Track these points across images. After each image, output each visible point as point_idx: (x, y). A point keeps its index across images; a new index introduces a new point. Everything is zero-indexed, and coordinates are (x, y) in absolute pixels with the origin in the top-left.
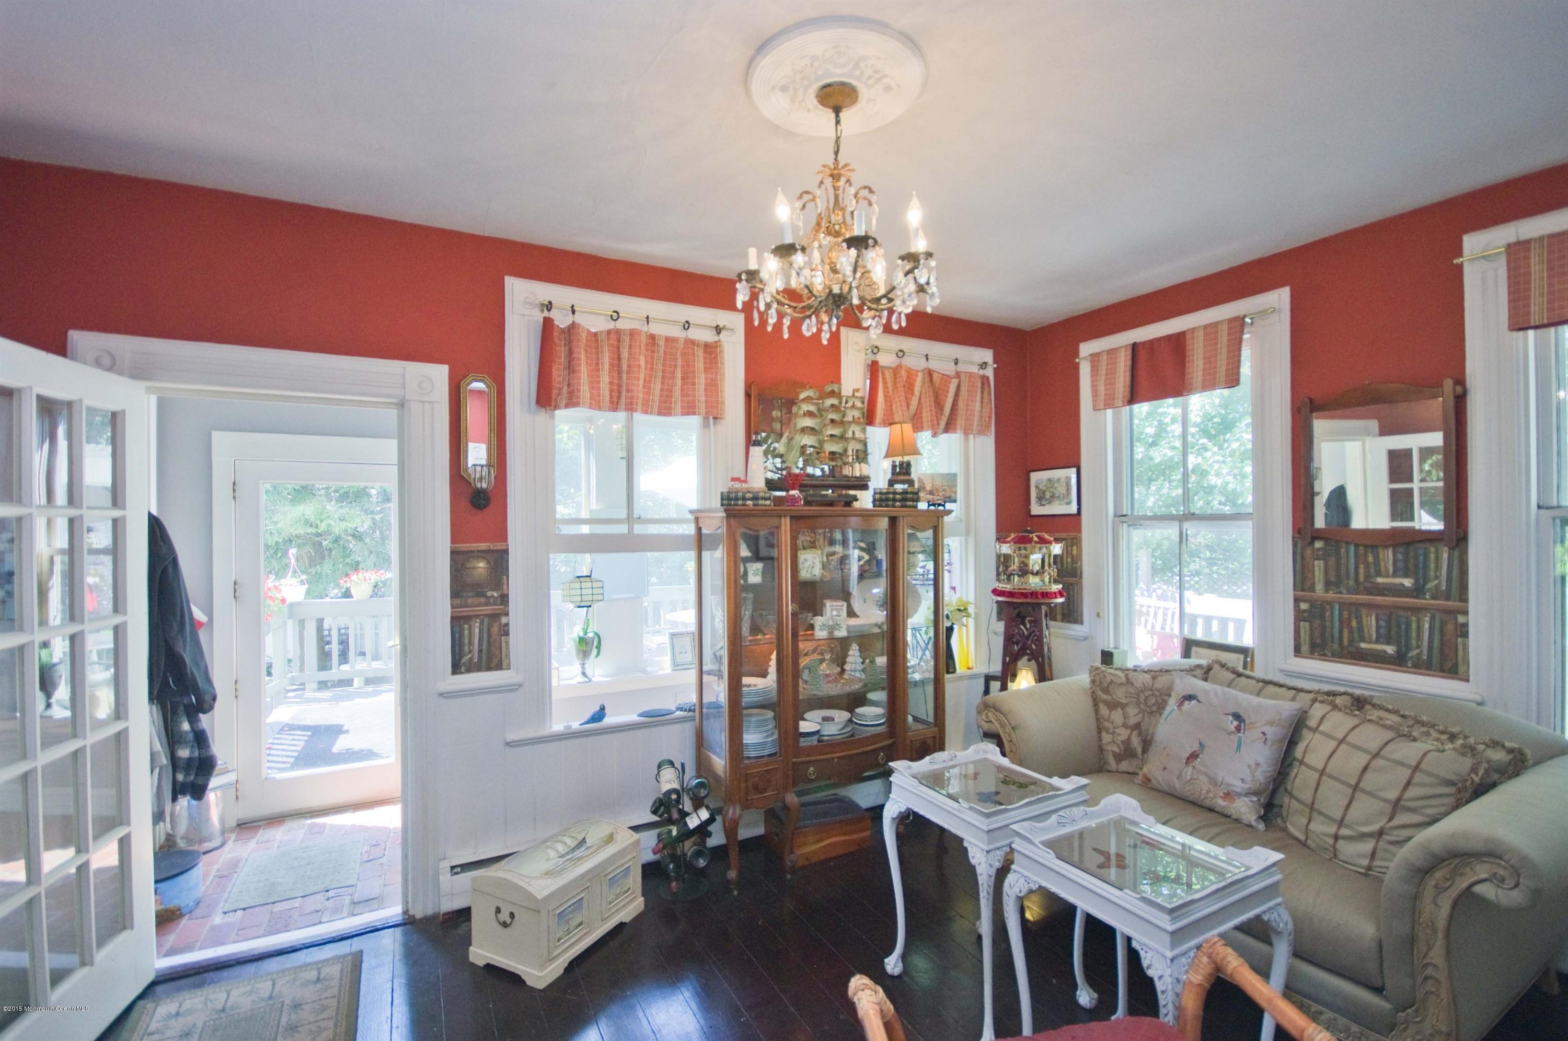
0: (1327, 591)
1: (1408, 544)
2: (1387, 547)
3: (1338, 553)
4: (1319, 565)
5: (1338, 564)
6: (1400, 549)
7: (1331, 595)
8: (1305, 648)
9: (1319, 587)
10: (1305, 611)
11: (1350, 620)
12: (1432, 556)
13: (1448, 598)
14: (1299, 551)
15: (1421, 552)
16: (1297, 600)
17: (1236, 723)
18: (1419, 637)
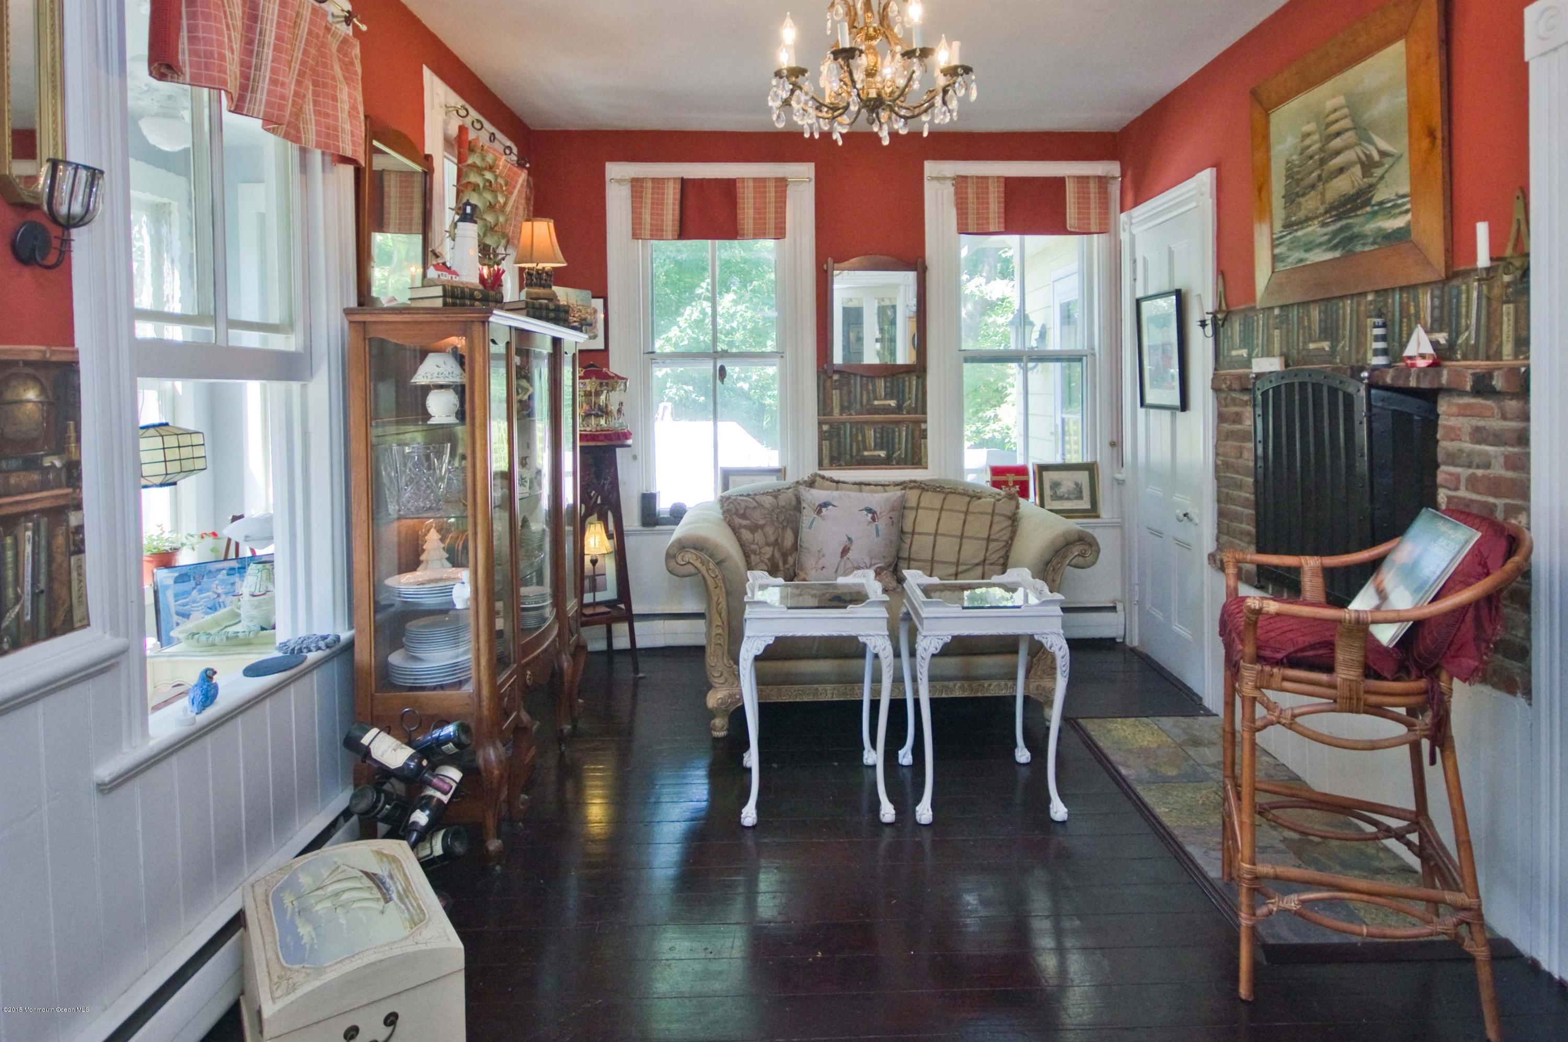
0: (841, 414)
1: (893, 375)
2: (879, 377)
3: (849, 383)
4: (836, 394)
5: (849, 392)
6: (889, 379)
7: (845, 417)
8: (826, 461)
9: (836, 411)
10: (825, 432)
11: (857, 435)
12: (907, 383)
13: (916, 413)
14: (821, 383)
15: (901, 380)
16: (820, 423)
17: (870, 515)
18: (900, 442)
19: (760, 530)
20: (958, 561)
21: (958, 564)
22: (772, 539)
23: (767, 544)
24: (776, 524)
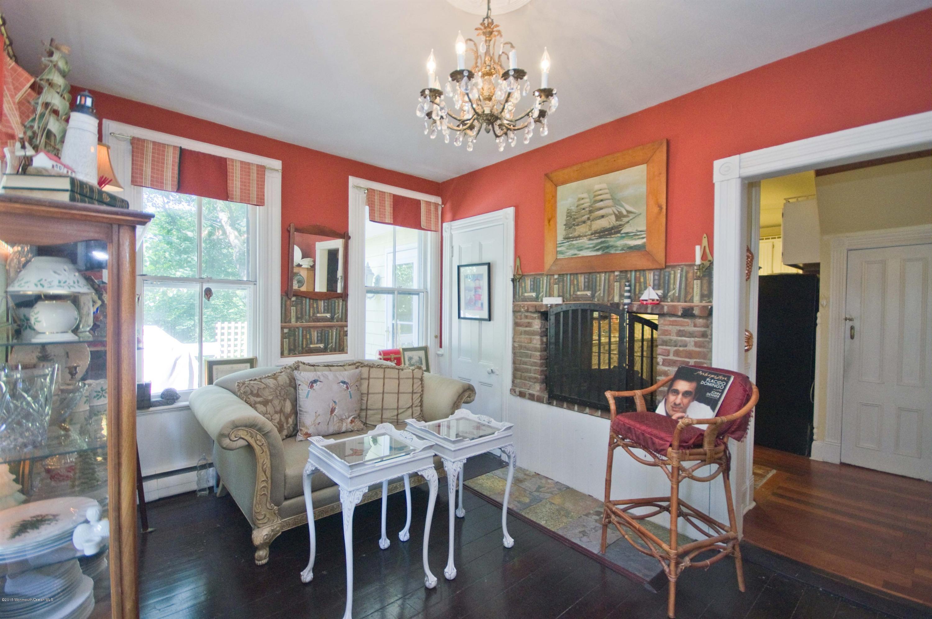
0: (296, 322)
1: (329, 299)
2: (321, 300)
3: (302, 303)
4: (293, 309)
5: (302, 309)
6: (326, 301)
7: (299, 324)
8: (286, 352)
9: (293, 320)
10: (286, 333)
11: (306, 335)
12: (337, 304)
13: (342, 321)
14: (284, 302)
15: (333, 302)
16: (282, 328)
17: (345, 386)
18: (332, 339)
19: (270, 404)
20: (398, 407)
21: (398, 408)
22: (278, 409)
23: (276, 412)
24: (279, 397)
